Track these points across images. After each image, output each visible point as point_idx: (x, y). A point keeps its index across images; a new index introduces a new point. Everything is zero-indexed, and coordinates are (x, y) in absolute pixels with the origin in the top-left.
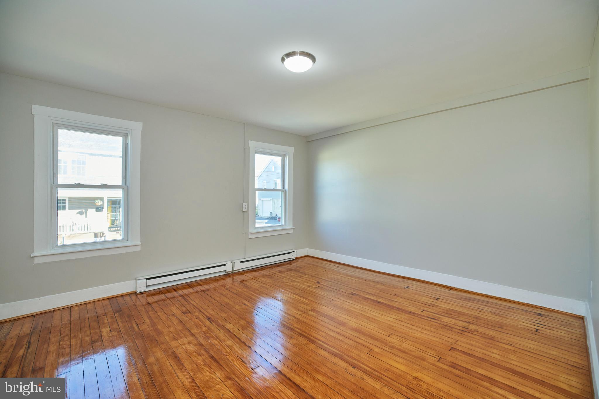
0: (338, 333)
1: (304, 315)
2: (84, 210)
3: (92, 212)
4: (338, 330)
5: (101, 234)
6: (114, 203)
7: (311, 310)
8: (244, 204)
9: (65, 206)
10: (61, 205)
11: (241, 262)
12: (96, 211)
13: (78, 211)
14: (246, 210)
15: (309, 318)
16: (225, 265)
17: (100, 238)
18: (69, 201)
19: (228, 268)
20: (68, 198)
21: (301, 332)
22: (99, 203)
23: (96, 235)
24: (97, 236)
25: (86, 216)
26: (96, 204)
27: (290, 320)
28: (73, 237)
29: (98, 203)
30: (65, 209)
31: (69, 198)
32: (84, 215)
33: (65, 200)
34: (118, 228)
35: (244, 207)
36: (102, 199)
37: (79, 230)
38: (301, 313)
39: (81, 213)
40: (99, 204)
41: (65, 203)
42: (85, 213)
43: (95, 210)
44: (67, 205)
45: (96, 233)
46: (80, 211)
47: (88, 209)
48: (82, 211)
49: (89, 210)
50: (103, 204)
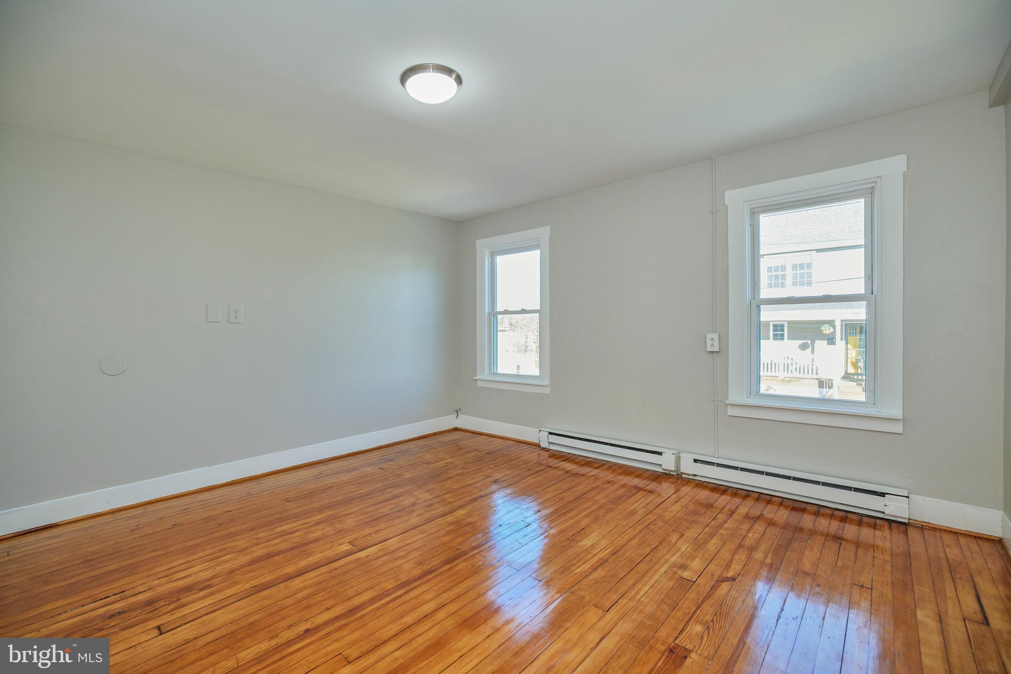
2: (809, 342)
3: (820, 344)
5: (829, 382)
6: (850, 328)
8: (709, 336)
9: (783, 335)
10: (778, 333)
11: (696, 461)
12: (828, 344)
13: (801, 342)
14: (716, 349)
16: (660, 454)
17: (827, 389)
18: (788, 327)
19: (667, 463)
20: (787, 322)
22: (827, 330)
23: (821, 384)
24: (823, 386)
25: (813, 352)
26: (822, 332)
28: (789, 381)
29: (824, 330)
30: (783, 339)
31: (789, 322)
32: (810, 350)
33: (782, 326)
34: (858, 375)
35: (709, 342)
36: (831, 323)
37: (784, 371)
39: (803, 347)
40: (828, 332)
41: (783, 330)
42: (810, 346)
43: (826, 342)
44: (786, 333)
45: (821, 380)
46: (804, 343)
47: (815, 340)
48: (807, 343)
49: (817, 341)
50: (834, 332)
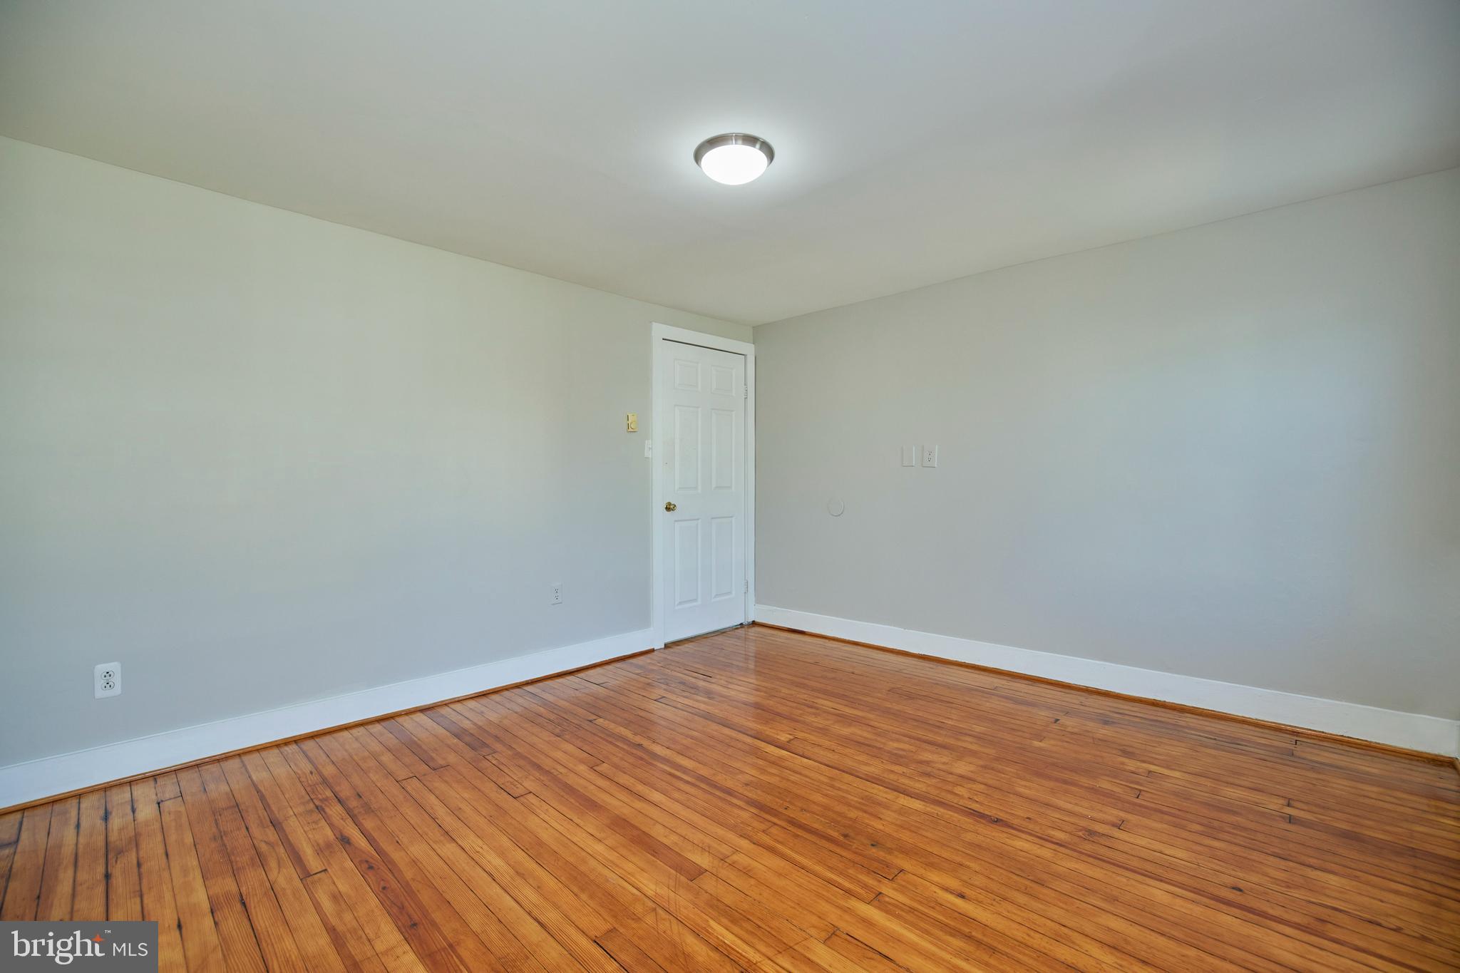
0: (641, 797)
1: (725, 850)
4: (639, 805)
7: (701, 872)
15: (708, 840)
21: (729, 798)
27: (764, 831)
38: (735, 857)
